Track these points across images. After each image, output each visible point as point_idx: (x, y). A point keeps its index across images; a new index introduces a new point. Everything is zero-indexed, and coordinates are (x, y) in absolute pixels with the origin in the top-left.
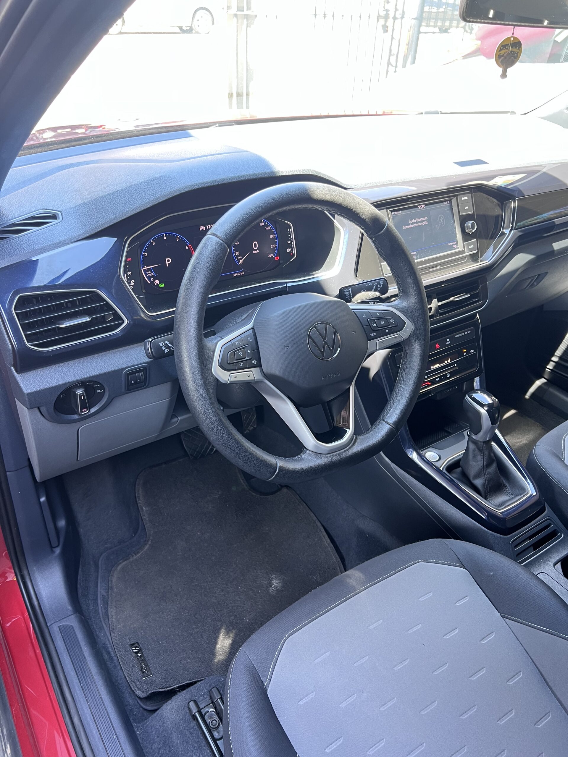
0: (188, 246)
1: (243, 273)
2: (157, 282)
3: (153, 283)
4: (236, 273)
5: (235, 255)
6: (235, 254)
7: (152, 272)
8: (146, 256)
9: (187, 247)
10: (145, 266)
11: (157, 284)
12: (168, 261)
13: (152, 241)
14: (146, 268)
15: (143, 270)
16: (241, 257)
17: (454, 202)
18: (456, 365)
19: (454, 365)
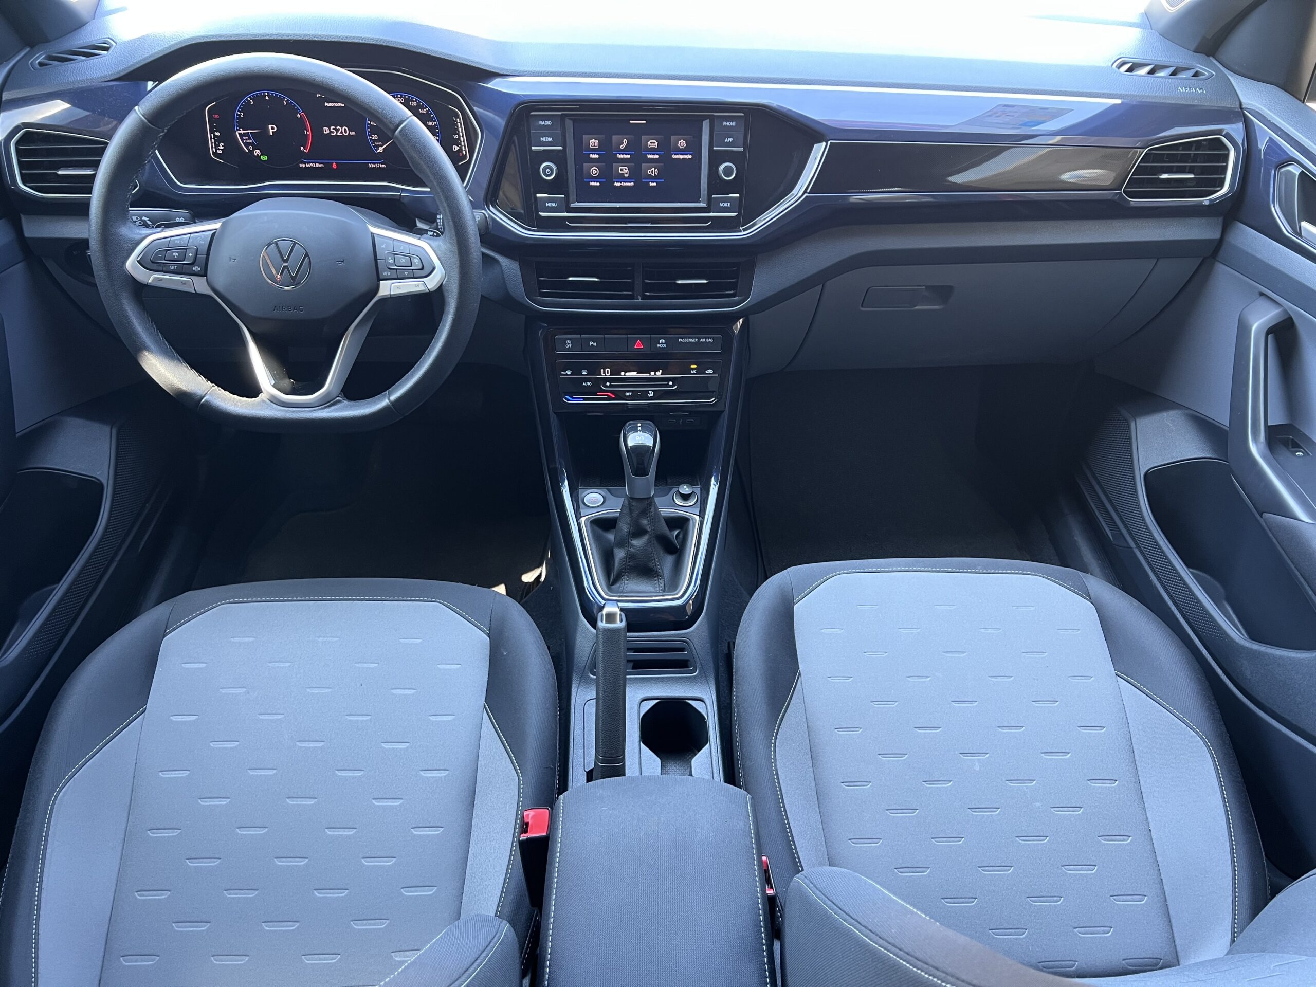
0: (300, 114)
1: (384, 166)
2: (257, 152)
3: (251, 152)
4: (373, 163)
5: (371, 139)
6: (370, 137)
7: (250, 138)
8: (242, 116)
9: (298, 116)
10: (241, 129)
11: (257, 154)
12: (272, 129)
13: (249, 99)
14: (242, 132)
15: (239, 133)
16: (381, 143)
17: (706, 125)
18: (671, 383)
19: (669, 383)
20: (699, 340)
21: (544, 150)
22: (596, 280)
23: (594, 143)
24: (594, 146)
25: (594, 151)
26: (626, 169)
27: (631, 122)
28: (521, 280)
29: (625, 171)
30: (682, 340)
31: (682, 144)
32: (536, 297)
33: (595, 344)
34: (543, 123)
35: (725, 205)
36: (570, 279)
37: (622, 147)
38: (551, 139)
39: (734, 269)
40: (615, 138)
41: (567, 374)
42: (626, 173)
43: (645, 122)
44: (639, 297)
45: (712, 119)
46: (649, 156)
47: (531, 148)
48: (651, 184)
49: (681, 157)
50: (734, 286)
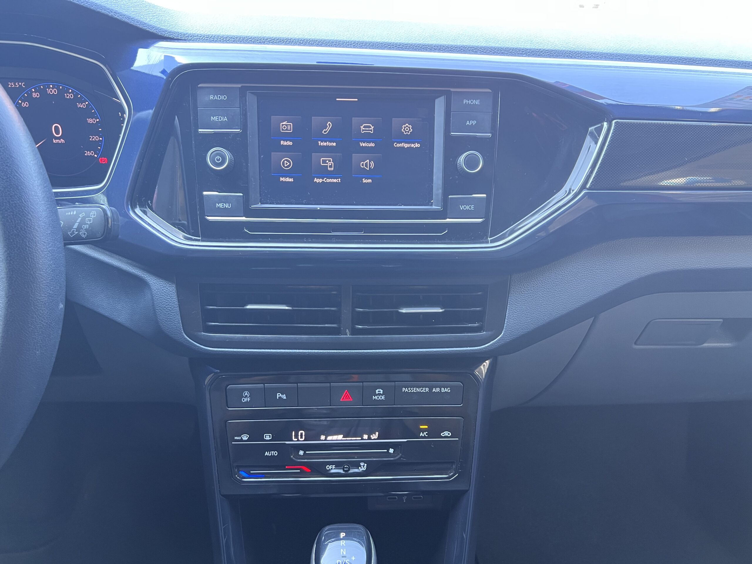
17: (440, 105)
18: (391, 451)
19: (388, 450)
20: (431, 390)
21: (215, 133)
22: (287, 308)
23: (286, 126)
24: (287, 130)
25: (286, 136)
26: (330, 161)
27: (337, 99)
28: (178, 309)
29: (330, 163)
30: (406, 390)
31: (407, 128)
32: (199, 333)
33: (284, 397)
34: (216, 98)
35: (467, 207)
36: (249, 307)
37: (325, 132)
38: (226, 119)
39: (479, 293)
40: (316, 120)
41: (242, 440)
42: (331, 167)
43: (357, 100)
44: (347, 331)
45: (448, 96)
46: (362, 144)
47: (198, 131)
48: (365, 181)
49: (406, 146)
50: (478, 317)
